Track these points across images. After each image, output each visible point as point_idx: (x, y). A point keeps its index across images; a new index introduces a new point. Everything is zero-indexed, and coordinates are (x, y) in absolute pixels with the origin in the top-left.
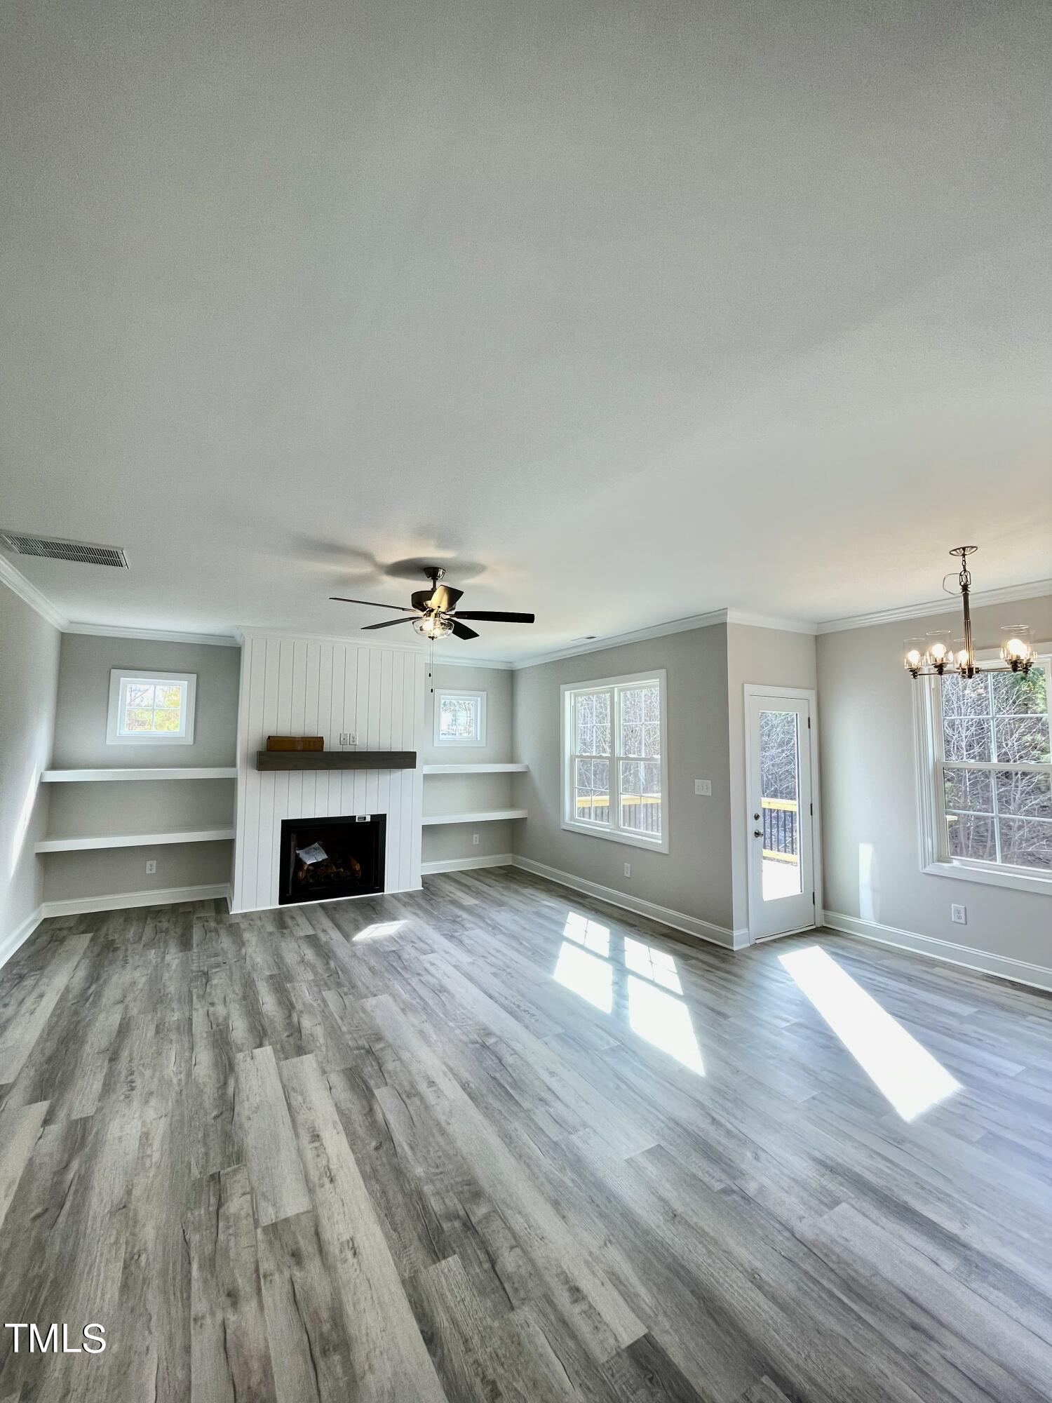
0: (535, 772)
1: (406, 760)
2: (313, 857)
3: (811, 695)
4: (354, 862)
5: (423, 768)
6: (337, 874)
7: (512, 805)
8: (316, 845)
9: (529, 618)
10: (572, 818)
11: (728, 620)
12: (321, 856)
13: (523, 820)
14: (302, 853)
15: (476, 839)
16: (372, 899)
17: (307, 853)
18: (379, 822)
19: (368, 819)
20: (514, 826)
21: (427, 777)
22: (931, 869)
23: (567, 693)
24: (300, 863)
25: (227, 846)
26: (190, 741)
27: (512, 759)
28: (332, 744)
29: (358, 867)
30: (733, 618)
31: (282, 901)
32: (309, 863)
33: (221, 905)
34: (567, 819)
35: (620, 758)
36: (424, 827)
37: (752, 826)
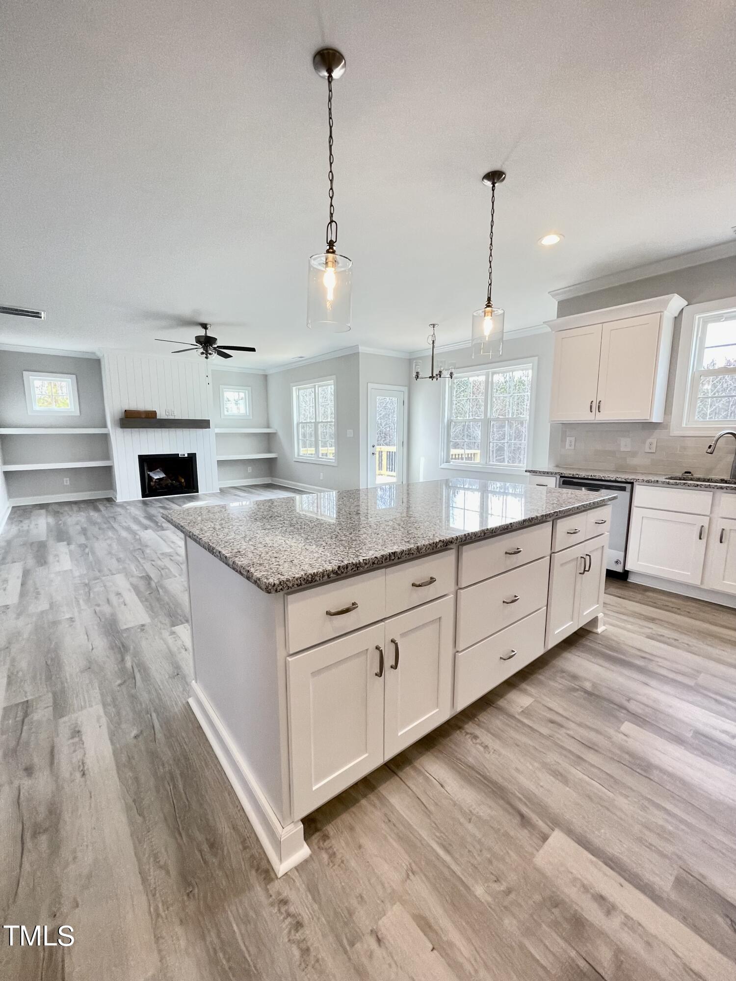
0: (281, 434)
1: (203, 424)
2: (157, 475)
3: (405, 389)
4: (180, 478)
5: (214, 430)
6: (172, 484)
7: (269, 452)
8: (158, 470)
9: (253, 350)
10: (299, 455)
11: (360, 351)
12: (162, 475)
13: (276, 458)
14: (151, 474)
15: (250, 469)
16: (193, 496)
17: (154, 473)
18: (192, 458)
19: (186, 456)
20: (271, 462)
21: (217, 434)
22: (444, 465)
23: (294, 388)
24: (150, 478)
25: (109, 470)
26: (78, 413)
27: (268, 427)
28: (161, 415)
29: (183, 481)
30: (362, 349)
31: (143, 496)
32: (156, 478)
33: (110, 500)
34: (296, 456)
35: (319, 423)
36: (218, 461)
37: (370, 450)
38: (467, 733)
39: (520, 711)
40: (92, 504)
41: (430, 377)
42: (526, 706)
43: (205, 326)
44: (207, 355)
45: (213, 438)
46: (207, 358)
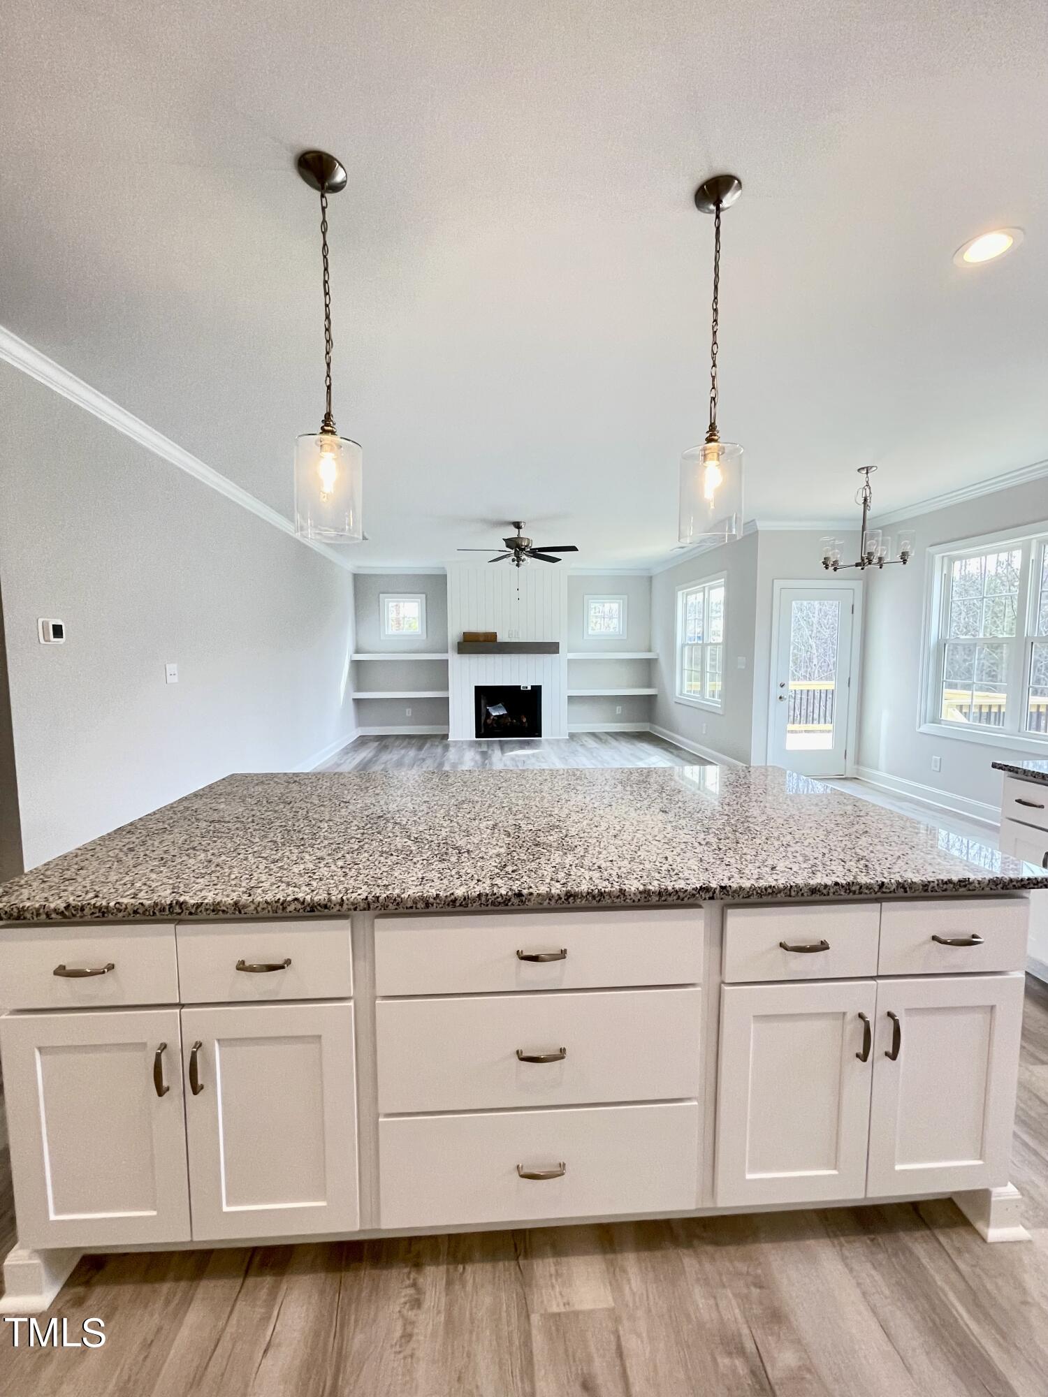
0: (662, 661)
1: (550, 648)
2: (497, 712)
3: (859, 585)
4: (522, 716)
5: (565, 654)
6: (512, 723)
7: (649, 686)
8: (500, 705)
10: (681, 694)
11: (759, 529)
12: (502, 712)
13: (656, 695)
14: (490, 709)
15: (619, 710)
16: (532, 740)
17: (494, 709)
18: (537, 690)
19: (529, 688)
20: (650, 701)
21: (569, 661)
22: (925, 728)
23: (680, 593)
24: (488, 714)
25: (446, 700)
26: (424, 637)
27: (650, 650)
28: (502, 637)
29: (524, 720)
30: (762, 526)
31: (478, 736)
32: (494, 714)
33: (446, 736)
34: (677, 694)
35: (708, 645)
36: (570, 698)
37: (775, 691)
38: (414, 1285)
39: (555, 1309)
40: (422, 740)
41: (857, 565)
42: (578, 1307)
43: (517, 525)
44: (518, 562)
45: (564, 665)
46: (518, 565)
